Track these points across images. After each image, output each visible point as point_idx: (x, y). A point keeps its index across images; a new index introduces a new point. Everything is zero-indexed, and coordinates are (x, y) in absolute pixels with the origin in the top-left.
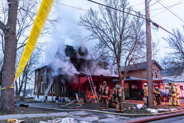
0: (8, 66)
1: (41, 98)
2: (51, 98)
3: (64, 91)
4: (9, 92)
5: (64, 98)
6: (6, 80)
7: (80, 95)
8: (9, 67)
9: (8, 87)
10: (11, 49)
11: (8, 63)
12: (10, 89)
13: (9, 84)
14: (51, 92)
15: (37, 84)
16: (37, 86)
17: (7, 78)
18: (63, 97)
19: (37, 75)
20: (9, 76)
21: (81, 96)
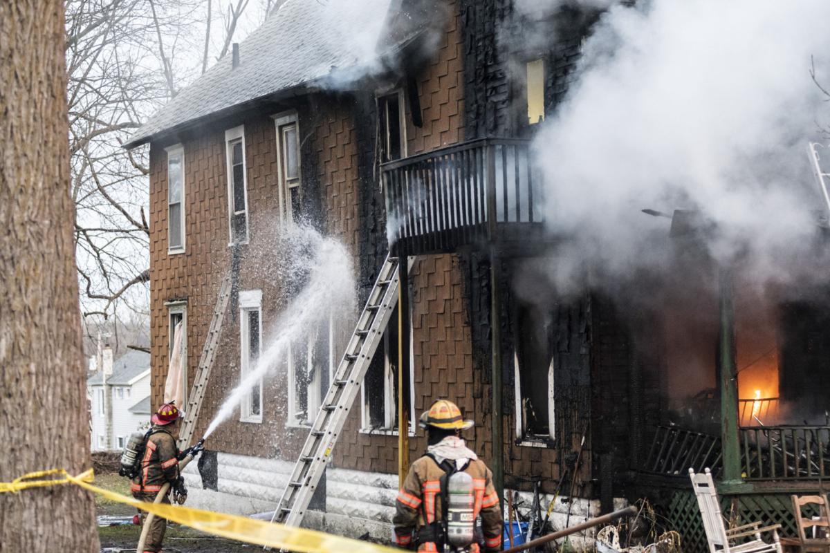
0: (26, 273)
1: (244, 487)
2: (374, 492)
3: (536, 425)
4: (53, 519)
5: (537, 508)
6: (22, 407)
7: (736, 483)
8: (36, 282)
9: (43, 478)
10: (35, 92)
11: (20, 242)
12: (61, 488)
13: (46, 441)
14: (377, 416)
15: (183, 310)
16: (180, 333)
17: (24, 386)
18: (527, 497)
19: (178, 191)
20: (38, 365)
21: (750, 488)
